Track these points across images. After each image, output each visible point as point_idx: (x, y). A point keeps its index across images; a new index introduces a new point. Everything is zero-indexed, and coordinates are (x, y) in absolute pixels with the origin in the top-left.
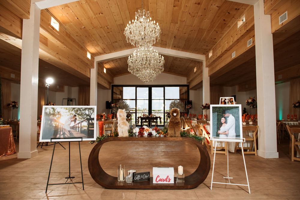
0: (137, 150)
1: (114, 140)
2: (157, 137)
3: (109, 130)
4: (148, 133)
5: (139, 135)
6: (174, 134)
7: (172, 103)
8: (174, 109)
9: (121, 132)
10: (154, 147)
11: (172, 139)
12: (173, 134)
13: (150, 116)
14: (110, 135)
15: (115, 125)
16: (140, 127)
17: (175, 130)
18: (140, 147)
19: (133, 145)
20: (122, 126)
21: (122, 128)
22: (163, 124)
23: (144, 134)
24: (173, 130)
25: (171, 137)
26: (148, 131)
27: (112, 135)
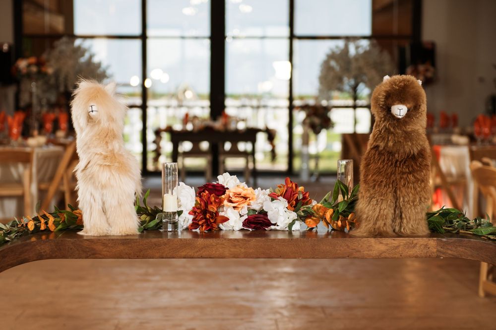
0: (165, 299)
1: (59, 253)
2: (296, 234)
3: (10, 197)
4: (245, 211)
5: (195, 224)
6: (394, 220)
7: (332, 56)
8: (393, 83)
9: (97, 207)
10: (252, 284)
11: (382, 248)
12: (389, 221)
13: (218, 125)
14: (31, 226)
15: (39, 171)
16: (201, 181)
17: (396, 199)
18: (178, 285)
19: (142, 271)
20: (104, 176)
21: (104, 187)
22: (282, 165)
23: (226, 219)
24: (390, 196)
25: (378, 234)
26: (245, 206)
27: (43, 228)
